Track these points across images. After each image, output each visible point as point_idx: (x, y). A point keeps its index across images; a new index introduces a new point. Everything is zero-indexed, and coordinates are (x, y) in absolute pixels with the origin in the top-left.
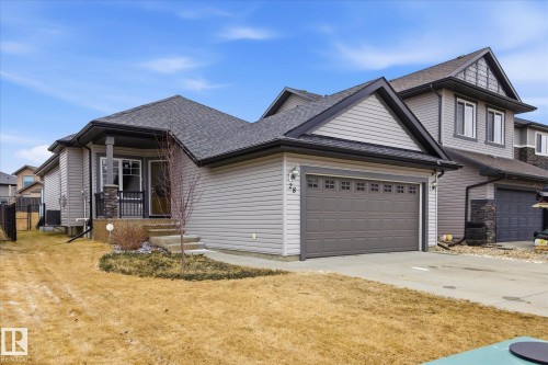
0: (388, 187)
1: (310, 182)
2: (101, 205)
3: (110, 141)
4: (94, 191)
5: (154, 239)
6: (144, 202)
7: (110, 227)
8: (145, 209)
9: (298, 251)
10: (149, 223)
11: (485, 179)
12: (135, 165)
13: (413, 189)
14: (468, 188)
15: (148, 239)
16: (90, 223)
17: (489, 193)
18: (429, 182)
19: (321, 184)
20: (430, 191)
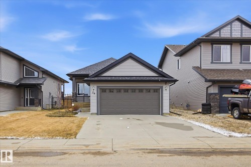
0: (141, 90)
1: (103, 90)
7: (73, 105)
9: (95, 112)
10: (84, 104)
13: (157, 90)
14: (207, 88)
17: (214, 90)
18: (164, 87)
19: (107, 91)
20: (164, 91)
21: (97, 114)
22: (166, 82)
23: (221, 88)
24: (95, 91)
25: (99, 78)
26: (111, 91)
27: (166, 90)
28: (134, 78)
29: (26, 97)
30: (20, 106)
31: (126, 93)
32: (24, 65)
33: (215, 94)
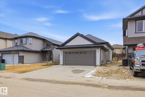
0: (85, 52)
18: (97, 50)
19: (68, 53)
21: (63, 65)
22: (98, 47)
24: (62, 54)
26: (70, 53)
27: (98, 52)
29: (46, 57)
30: (44, 61)
31: (77, 54)
32: (46, 42)
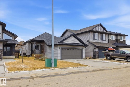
0: (76, 49)
1: (62, 49)
2: (33, 52)
3: (35, 42)
4: (32, 50)
5: (41, 57)
6: (40, 51)
7: (35, 55)
8: (40, 52)
9: (60, 58)
10: (40, 55)
11: (96, 47)
12: (38, 45)
13: (80, 49)
14: (94, 49)
15: (40, 57)
16: (31, 55)
17: (97, 50)
18: (83, 48)
19: (64, 49)
20: (83, 50)
21: (61, 59)
22: (84, 46)
23: (99, 49)
24: (60, 49)
25: (61, 44)
26: (65, 49)
28: (74, 44)
29: (4, 51)
31: (71, 50)
32: (3, 32)
33: (97, 51)
